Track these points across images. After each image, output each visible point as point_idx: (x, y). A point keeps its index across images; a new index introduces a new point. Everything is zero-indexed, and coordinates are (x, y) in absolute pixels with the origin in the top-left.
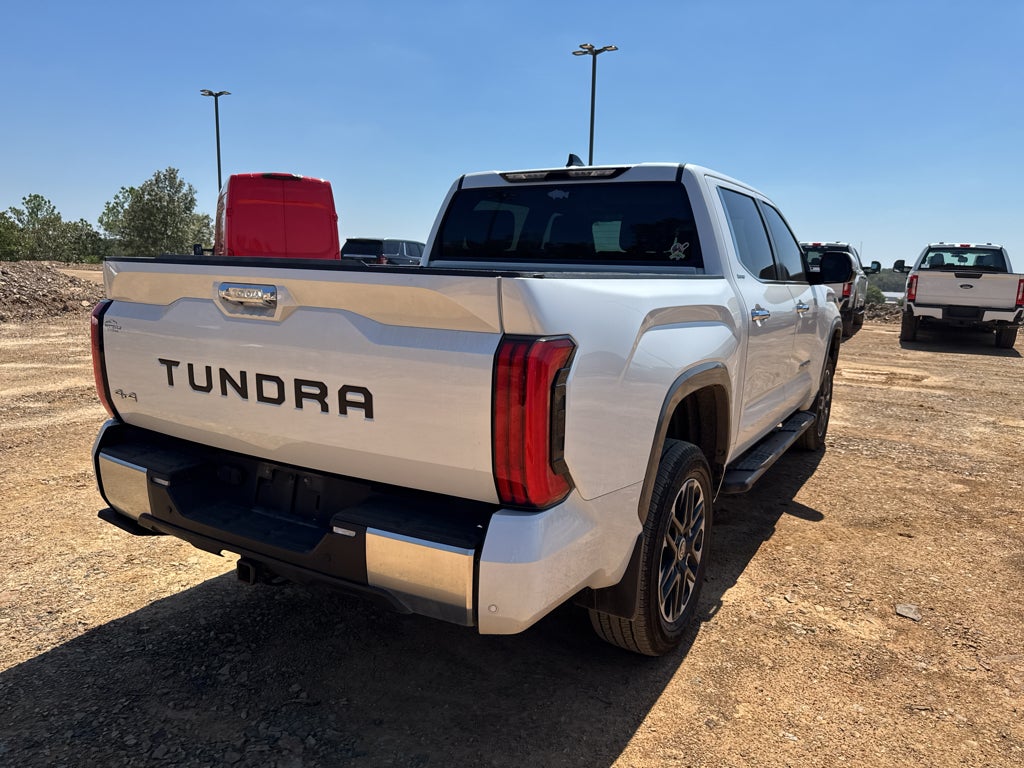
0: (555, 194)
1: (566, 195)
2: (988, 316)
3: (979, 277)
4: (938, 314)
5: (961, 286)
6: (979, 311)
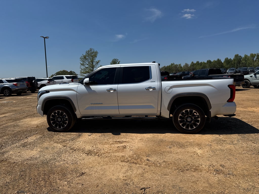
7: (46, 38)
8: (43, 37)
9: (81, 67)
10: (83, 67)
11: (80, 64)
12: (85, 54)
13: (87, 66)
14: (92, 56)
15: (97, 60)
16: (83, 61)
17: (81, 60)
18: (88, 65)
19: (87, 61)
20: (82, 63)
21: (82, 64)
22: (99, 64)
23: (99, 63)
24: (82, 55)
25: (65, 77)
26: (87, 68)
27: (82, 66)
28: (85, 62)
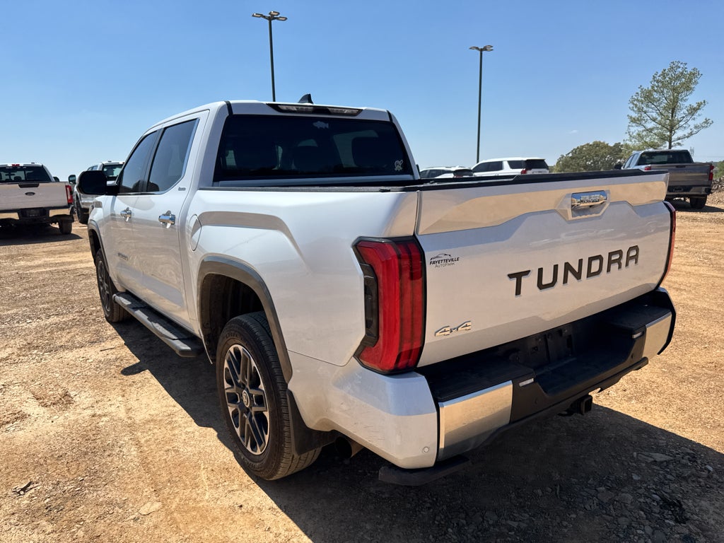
0: (319, 125)
1: (327, 126)
2: (52, 213)
3: (37, 186)
4: (15, 216)
5: (26, 194)
6: (44, 211)
7: (485, 49)
8: (477, 48)
9: (632, 129)
10: (636, 129)
11: (629, 120)
12: (647, 86)
13: (650, 125)
14: (674, 89)
15: (691, 100)
16: (640, 110)
17: (631, 105)
18: (654, 120)
19: (652, 108)
20: (634, 115)
21: (633, 120)
22: (699, 115)
23: (699, 112)
24: (639, 91)
25: (506, 165)
26: (650, 130)
27: (634, 125)
28: (645, 112)
